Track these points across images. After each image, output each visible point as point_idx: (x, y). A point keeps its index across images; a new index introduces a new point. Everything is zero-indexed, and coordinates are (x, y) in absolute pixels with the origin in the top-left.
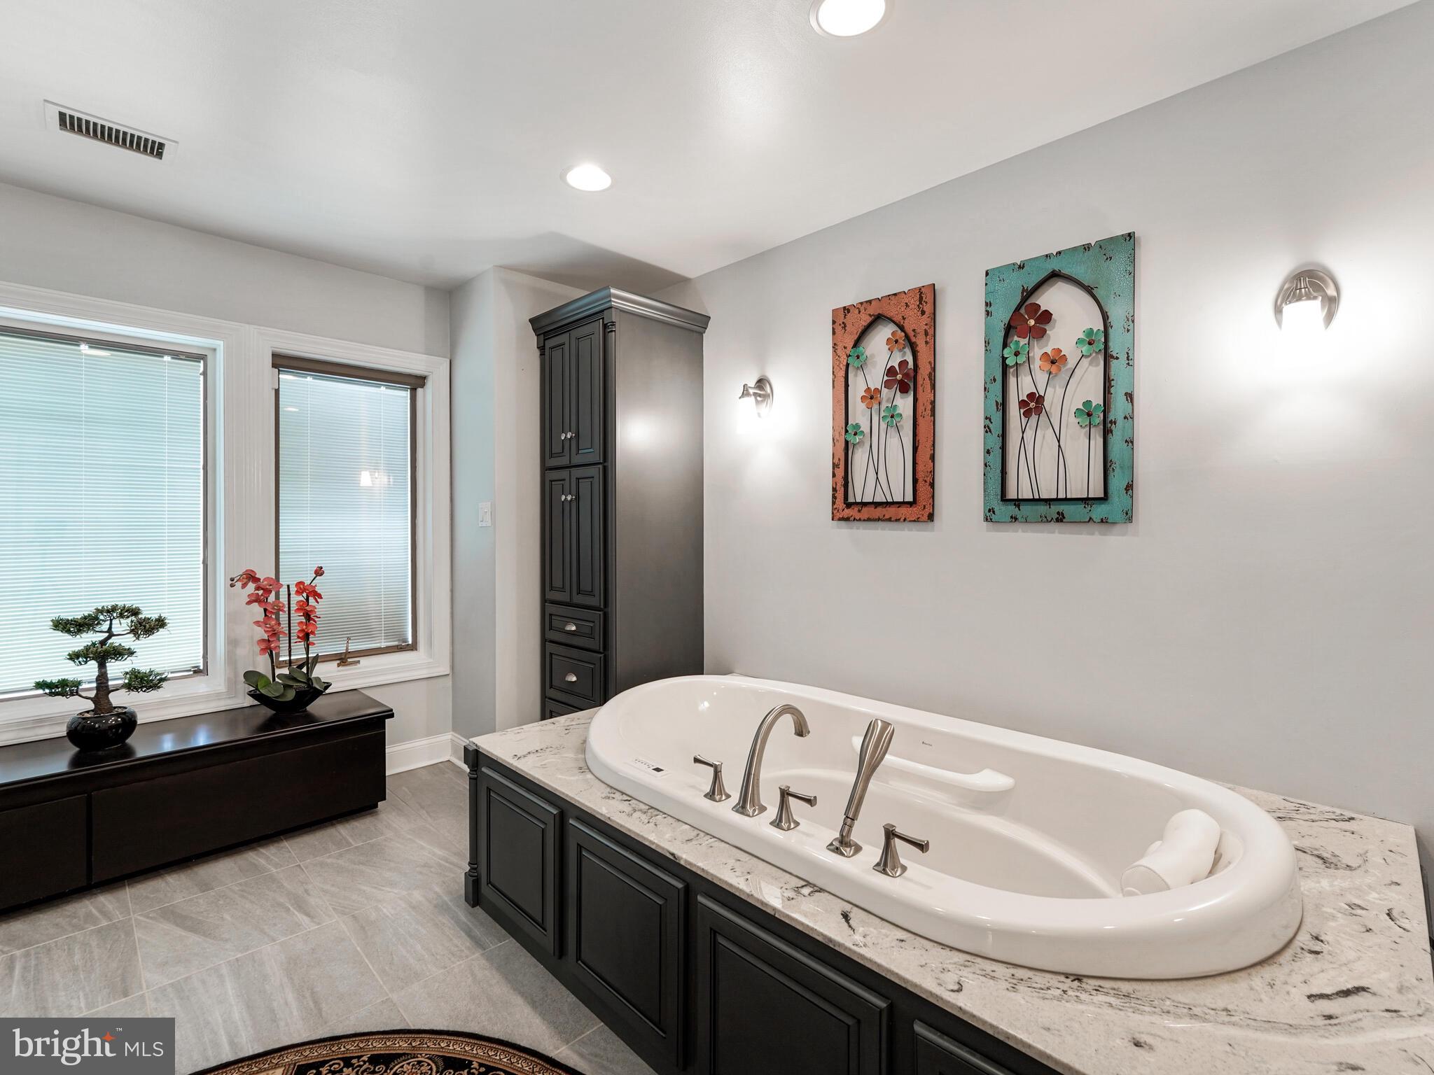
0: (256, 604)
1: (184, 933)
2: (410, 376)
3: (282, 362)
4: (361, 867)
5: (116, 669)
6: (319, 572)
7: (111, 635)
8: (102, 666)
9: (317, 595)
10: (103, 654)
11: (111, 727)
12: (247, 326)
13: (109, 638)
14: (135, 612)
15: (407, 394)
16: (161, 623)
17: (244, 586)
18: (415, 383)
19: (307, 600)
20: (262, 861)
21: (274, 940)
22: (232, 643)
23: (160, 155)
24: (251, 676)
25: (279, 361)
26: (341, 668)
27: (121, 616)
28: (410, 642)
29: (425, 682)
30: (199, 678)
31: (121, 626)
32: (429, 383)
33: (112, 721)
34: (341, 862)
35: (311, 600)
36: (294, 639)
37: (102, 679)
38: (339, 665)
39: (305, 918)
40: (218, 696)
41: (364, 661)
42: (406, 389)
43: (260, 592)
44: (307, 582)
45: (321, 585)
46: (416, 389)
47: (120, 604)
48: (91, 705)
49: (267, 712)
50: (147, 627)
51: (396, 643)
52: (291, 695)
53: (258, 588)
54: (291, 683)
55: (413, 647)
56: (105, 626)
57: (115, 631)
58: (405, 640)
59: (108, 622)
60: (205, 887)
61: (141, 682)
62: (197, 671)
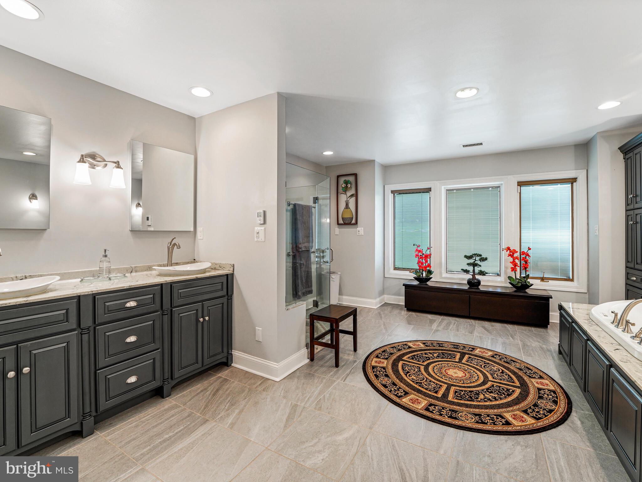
0: (510, 257)
1: (485, 331)
2: (570, 179)
3: (521, 184)
4: (533, 337)
5: (477, 269)
6: (529, 249)
7: (476, 261)
8: (474, 268)
9: (528, 255)
10: (474, 265)
11: (475, 282)
12: (510, 176)
13: (475, 261)
14: (480, 255)
15: (570, 185)
16: (486, 259)
17: (507, 251)
18: (573, 181)
19: (526, 257)
20: (508, 327)
21: (502, 338)
22: (506, 268)
23: (482, 144)
24: (510, 278)
25: (519, 184)
26: (541, 282)
27: (477, 256)
28: (571, 278)
29: (575, 293)
30: (498, 277)
31: (478, 258)
32: (578, 180)
33: (475, 281)
34: (528, 334)
35: (527, 257)
36: (522, 269)
37: (474, 271)
38: (541, 281)
39: (512, 339)
40: (502, 282)
41: (551, 282)
42: (570, 184)
43: (511, 253)
44: (526, 252)
45: (530, 252)
46: (573, 183)
47: (478, 253)
48: (471, 277)
49: (514, 289)
50: (484, 259)
51: (566, 278)
52: (520, 285)
53: (510, 252)
54: (520, 281)
55: (572, 280)
56: (474, 258)
57: (476, 260)
58: (569, 277)
59: (475, 257)
60: (492, 326)
61: (482, 273)
62: (498, 275)
